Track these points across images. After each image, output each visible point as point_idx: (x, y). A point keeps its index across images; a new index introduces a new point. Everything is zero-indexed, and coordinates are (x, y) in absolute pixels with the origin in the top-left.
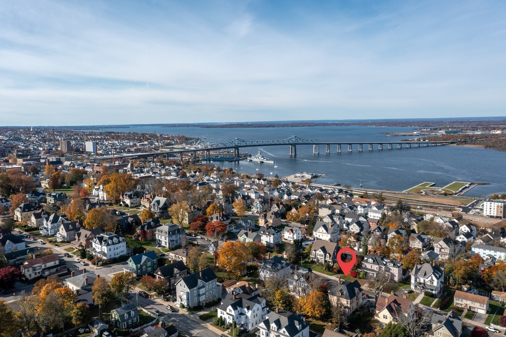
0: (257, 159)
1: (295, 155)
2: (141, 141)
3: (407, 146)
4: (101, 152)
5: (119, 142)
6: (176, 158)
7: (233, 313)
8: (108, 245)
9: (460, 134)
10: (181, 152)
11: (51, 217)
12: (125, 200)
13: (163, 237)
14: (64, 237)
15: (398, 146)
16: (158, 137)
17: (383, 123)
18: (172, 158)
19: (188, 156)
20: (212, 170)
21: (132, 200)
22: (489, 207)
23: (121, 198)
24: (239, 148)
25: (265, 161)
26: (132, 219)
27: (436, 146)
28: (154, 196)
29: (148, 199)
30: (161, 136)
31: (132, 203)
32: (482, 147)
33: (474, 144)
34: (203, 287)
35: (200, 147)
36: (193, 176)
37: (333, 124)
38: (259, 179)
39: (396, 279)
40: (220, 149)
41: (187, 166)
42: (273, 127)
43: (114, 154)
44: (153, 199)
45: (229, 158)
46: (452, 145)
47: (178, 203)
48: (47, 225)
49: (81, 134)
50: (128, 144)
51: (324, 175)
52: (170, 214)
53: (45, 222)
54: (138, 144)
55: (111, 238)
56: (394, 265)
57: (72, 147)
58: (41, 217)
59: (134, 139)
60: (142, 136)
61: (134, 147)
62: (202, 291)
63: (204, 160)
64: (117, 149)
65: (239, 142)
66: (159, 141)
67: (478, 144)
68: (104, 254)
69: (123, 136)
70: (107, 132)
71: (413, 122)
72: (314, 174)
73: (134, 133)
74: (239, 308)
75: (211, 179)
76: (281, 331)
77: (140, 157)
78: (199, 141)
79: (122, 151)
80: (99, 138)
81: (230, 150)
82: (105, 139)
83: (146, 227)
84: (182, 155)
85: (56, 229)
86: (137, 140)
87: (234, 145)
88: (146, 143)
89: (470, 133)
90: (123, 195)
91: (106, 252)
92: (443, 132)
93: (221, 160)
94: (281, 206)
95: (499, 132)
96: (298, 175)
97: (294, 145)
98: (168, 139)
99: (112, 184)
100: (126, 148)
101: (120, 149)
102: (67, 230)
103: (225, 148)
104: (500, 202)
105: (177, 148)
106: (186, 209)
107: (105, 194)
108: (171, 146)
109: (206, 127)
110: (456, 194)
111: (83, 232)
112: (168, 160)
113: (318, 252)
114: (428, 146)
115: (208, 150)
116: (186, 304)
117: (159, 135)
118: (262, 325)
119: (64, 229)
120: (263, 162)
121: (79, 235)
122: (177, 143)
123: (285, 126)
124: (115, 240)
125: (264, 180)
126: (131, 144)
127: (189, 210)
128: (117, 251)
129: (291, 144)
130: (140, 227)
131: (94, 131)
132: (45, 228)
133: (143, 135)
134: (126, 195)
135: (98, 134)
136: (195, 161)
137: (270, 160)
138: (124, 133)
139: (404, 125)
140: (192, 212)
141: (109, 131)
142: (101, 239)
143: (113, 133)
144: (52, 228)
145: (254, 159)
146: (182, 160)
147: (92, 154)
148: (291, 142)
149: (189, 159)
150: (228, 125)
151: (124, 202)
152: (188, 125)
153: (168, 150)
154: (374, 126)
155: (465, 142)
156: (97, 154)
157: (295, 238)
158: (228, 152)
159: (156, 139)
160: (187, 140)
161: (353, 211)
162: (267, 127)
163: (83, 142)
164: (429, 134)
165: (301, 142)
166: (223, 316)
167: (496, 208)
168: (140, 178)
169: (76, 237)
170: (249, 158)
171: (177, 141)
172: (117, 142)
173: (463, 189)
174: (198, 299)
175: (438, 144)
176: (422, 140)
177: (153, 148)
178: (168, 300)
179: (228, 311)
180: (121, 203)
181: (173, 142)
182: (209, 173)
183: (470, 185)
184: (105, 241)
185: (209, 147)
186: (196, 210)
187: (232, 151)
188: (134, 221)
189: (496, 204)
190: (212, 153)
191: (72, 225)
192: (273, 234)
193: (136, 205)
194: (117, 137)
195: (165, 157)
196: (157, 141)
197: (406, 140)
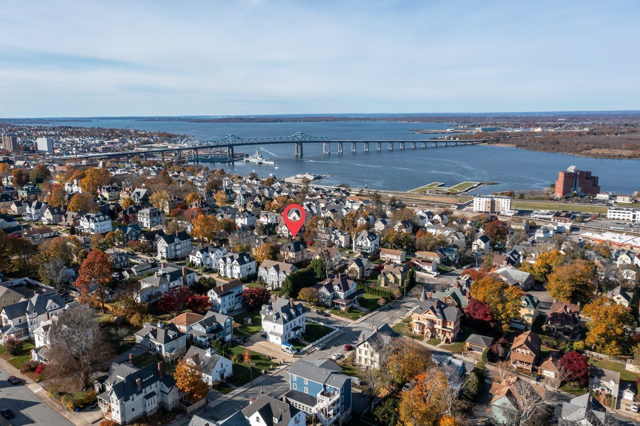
0: (256, 160)
1: (302, 155)
2: (109, 138)
3: (433, 145)
4: (58, 151)
5: (80, 140)
6: (156, 159)
7: (201, 256)
8: (95, 222)
9: (499, 131)
10: (162, 151)
11: (34, 204)
12: (103, 194)
13: (145, 219)
14: (49, 220)
15: (423, 146)
16: (132, 134)
17: (416, 118)
18: (151, 159)
19: (171, 156)
20: (199, 171)
21: (110, 193)
22: (478, 203)
23: (98, 191)
24: (234, 147)
25: (264, 162)
26: (114, 206)
27: (466, 145)
28: (134, 189)
29: (128, 192)
30: (136, 132)
31: (110, 197)
32: (512, 146)
33: (507, 143)
34: (179, 244)
35: (186, 145)
36: (176, 176)
37: (356, 119)
38: (251, 179)
39: (343, 245)
40: (211, 147)
41: (170, 167)
42: (281, 122)
43: (76, 154)
44: (132, 192)
45: (221, 159)
46: (483, 144)
47: (158, 192)
48: (30, 211)
49: (26, 129)
50: (93, 142)
51: (329, 176)
52: (151, 202)
53: (28, 208)
54: (106, 142)
55: (98, 216)
56: (342, 234)
57: (18, 145)
58: (22, 205)
59: (100, 136)
60: (110, 132)
61: (101, 145)
62: (178, 247)
63: (191, 161)
64: (79, 147)
65: (234, 139)
66: (134, 139)
67: (510, 143)
68: (93, 230)
69: (85, 132)
70: (62, 127)
71: (452, 118)
72: (317, 175)
73: (99, 128)
74: (205, 253)
75: (197, 178)
76: (234, 263)
77: (110, 157)
78: (185, 139)
79: (86, 150)
80: (53, 134)
81: (223, 148)
82: (61, 135)
83: (128, 212)
84: (163, 155)
85: (40, 215)
86: (105, 137)
87: (227, 143)
88: (116, 140)
89: (509, 131)
90: (100, 189)
91: (94, 228)
92: (479, 129)
93: (213, 161)
94: (263, 198)
95: (539, 130)
96: (298, 176)
97: (300, 143)
98: (145, 136)
99: (88, 178)
100: (91, 147)
101: (83, 147)
102: (53, 213)
103: (217, 146)
104: (488, 197)
105: (158, 146)
106: (167, 198)
107: (80, 188)
108: (149, 145)
109: (195, 122)
110: (460, 193)
111: (70, 214)
112: (146, 160)
113: (283, 228)
114: (456, 145)
115: (196, 149)
116: (165, 256)
117: (132, 131)
118: (221, 260)
119: (50, 213)
120: (261, 163)
121: (66, 216)
122: (156, 141)
123: (297, 120)
124: (101, 218)
125: (257, 180)
126: (97, 141)
127: (169, 199)
128: (103, 228)
129: (297, 142)
130: (122, 212)
131: (43, 125)
132: (29, 214)
133: (112, 131)
134: (104, 188)
135: (50, 129)
136: (179, 162)
137: (269, 160)
138: (86, 129)
139: (440, 121)
140: (172, 201)
141: (64, 125)
142: (88, 218)
143: (71, 127)
144: (36, 214)
145: (252, 160)
146: (163, 161)
147: (47, 153)
148: (296, 140)
149: (172, 159)
150: (224, 119)
151: (102, 196)
152: (171, 119)
153: (145, 150)
154: (405, 122)
155: (498, 141)
156: (54, 154)
157: (269, 221)
158: (221, 152)
159: (129, 136)
160: (170, 137)
161: (339, 205)
162: (273, 122)
163: (32, 138)
164: (464, 132)
165: (308, 140)
166: (194, 260)
167: (484, 203)
168: (116, 175)
169: (63, 218)
170: (245, 159)
171: (157, 139)
172: (77, 139)
173: (469, 189)
174: (175, 253)
175: (467, 143)
176: (452, 139)
177: (126, 147)
178: (151, 256)
179: (197, 255)
180: (99, 196)
181: (152, 140)
182: (195, 173)
183: (479, 185)
184: (93, 218)
185: (197, 145)
186: (176, 200)
187: (226, 150)
188: (116, 208)
189: (485, 199)
190: (200, 152)
191: (57, 210)
192: (247, 217)
193: (114, 198)
194: (77, 132)
195: (142, 157)
196: (131, 139)
197: (435, 139)
